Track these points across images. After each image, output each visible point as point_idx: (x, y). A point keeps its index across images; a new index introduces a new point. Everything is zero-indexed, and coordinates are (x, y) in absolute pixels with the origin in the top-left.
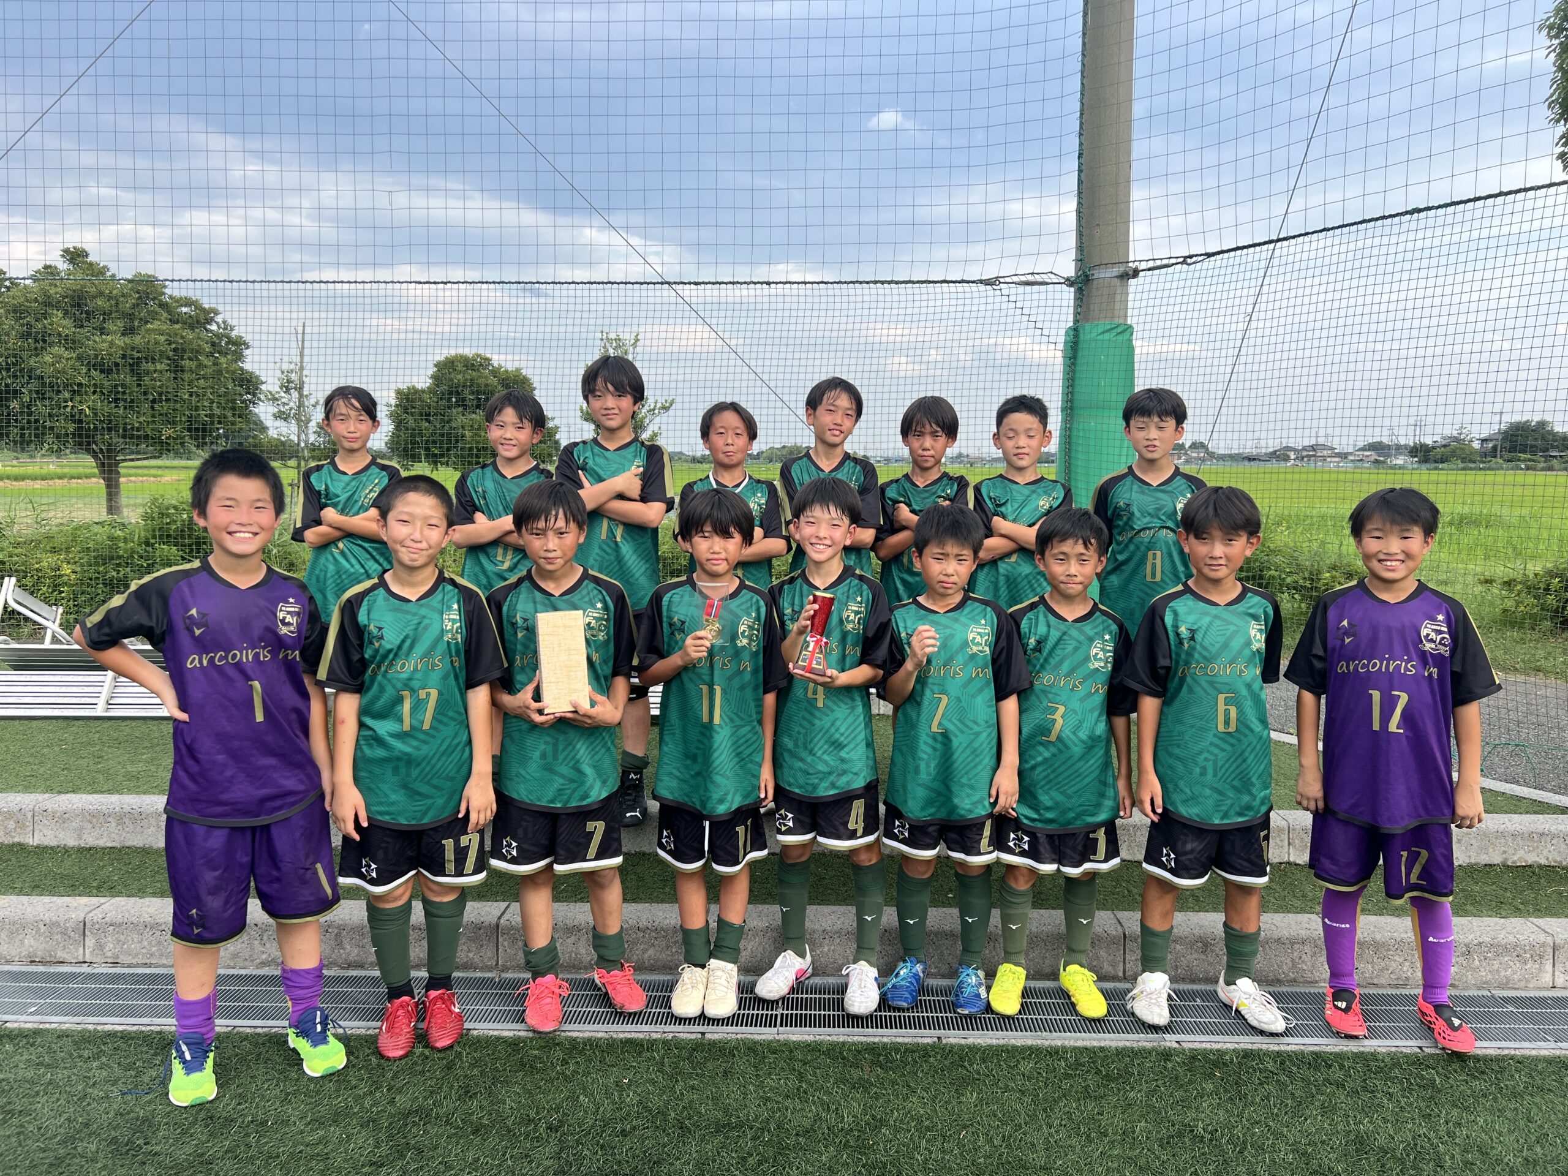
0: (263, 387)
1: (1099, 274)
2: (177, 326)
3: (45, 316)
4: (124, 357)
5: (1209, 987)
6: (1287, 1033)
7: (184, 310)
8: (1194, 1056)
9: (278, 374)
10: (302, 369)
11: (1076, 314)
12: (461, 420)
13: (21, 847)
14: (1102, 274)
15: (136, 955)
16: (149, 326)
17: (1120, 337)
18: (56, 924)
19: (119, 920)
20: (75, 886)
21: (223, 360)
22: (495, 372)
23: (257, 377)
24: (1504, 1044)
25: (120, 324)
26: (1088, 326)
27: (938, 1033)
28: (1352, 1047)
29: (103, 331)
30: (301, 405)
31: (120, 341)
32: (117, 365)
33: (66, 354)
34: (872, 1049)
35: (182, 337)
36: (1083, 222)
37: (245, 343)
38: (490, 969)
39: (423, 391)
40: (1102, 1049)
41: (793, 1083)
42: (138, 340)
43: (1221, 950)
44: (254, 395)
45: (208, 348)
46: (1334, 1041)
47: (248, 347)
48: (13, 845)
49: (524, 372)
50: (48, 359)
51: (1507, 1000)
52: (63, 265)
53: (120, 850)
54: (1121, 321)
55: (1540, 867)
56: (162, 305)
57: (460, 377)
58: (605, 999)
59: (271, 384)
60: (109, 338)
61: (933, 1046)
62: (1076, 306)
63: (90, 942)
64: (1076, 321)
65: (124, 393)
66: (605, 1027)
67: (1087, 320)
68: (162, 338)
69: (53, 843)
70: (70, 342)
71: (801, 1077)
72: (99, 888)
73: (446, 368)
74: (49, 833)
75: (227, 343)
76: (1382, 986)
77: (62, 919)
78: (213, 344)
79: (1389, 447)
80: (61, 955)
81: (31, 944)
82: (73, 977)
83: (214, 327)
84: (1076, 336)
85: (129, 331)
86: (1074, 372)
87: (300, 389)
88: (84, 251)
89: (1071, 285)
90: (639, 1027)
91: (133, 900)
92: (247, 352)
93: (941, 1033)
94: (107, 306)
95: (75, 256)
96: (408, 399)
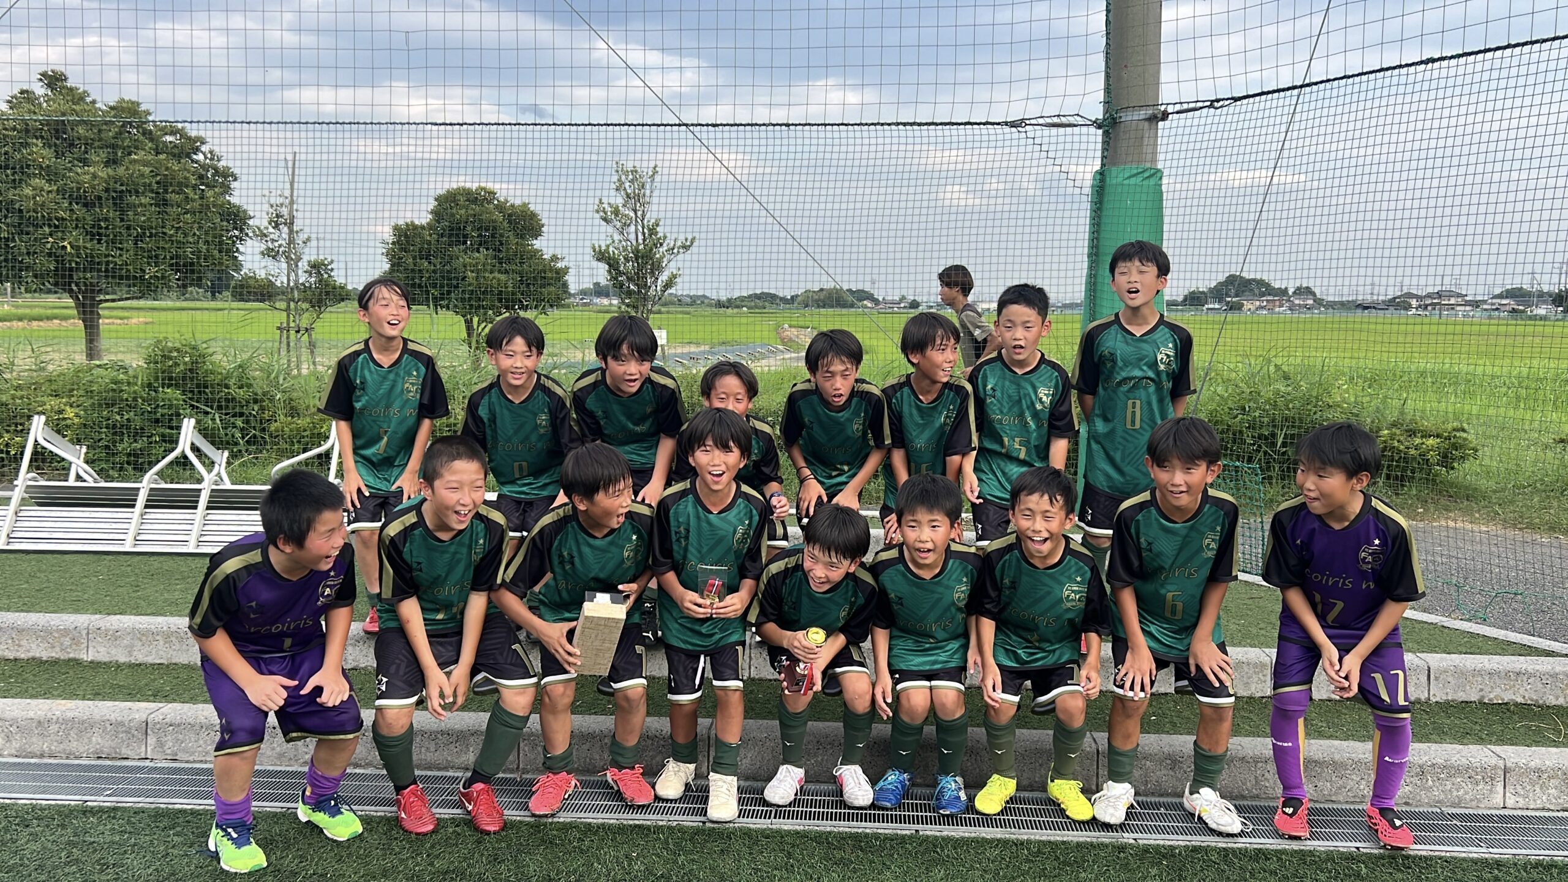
0: (251, 222)
1: (1127, 117)
2: (162, 157)
3: (26, 145)
4: (107, 190)
5: (1177, 800)
6: (1241, 834)
7: (169, 138)
8: (1146, 850)
9: (266, 207)
10: (292, 203)
11: (1103, 157)
12: (465, 259)
13: (77, 662)
14: (1132, 117)
15: (193, 753)
16: (133, 156)
17: (1146, 183)
18: (122, 724)
19: (178, 720)
20: (132, 694)
21: (209, 193)
22: (501, 207)
23: (245, 211)
24: (1437, 847)
25: (103, 155)
26: (1114, 170)
27: (916, 827)
28: (1295, 846)
29: (85, 162)
30: (291, 241)
31: (103, 173)
32: (100, 198)
33: (47, 187)
34: (856, 837)
35: (167, 169)
36: (1110, 63)
37: (233, 175)
38: (512, 771)
39: (423, 227)
40: (1064, 843)
41: (781, 858)
42: (121, 171)
43: (1189, 767)
44: (242, 230)
45: (193, 180)
46: (1280, 841)
47: (235, 180)
48: (70, 660)
49: (532, 207)
50: (28, 191)
51: (1454, 816)
52: (40, 90)
53: (168, 666)
54: (1148, 165)
55: (1516, 704)
56: (147, 133)
57: (463, 212)
58: (618, 795)
59: (259, 219)
60: (91, 169)
61: (911, 837)
62: (1104, 150)
63: (152, 740)
64: (1103, 165)
65: (107, 228)
66: (616, 816)
67: (1114, 164)
68: (147, 170)
69: (106, 659)
70: (50, 174)
71: (789, 855)
72: (155, 696)
73: (448, 202)
74: (102, 649)
75: (213, 175)
76: (1339, 802)
77: (126, 719)
78: (201, 177)
79: (1529, 294)
80: (125, 752)
81: (98, 741)
82: (139, 769)
83: (200, 157)
84: (1102, 180)
85: (112, 162)
86: (1099, 217)
87: (290, 224)
88: (62, 74)
89: (1099, 127)
90: (647, 816)
91: (187, 705)
92: (234, 185)
93: (920, 827)
94: (90, 134)
95: (54, 80)
96: (406, 236)
